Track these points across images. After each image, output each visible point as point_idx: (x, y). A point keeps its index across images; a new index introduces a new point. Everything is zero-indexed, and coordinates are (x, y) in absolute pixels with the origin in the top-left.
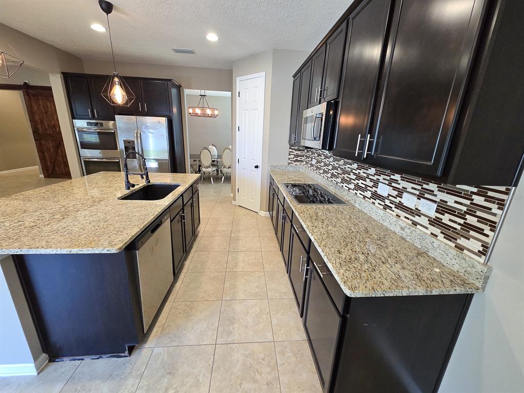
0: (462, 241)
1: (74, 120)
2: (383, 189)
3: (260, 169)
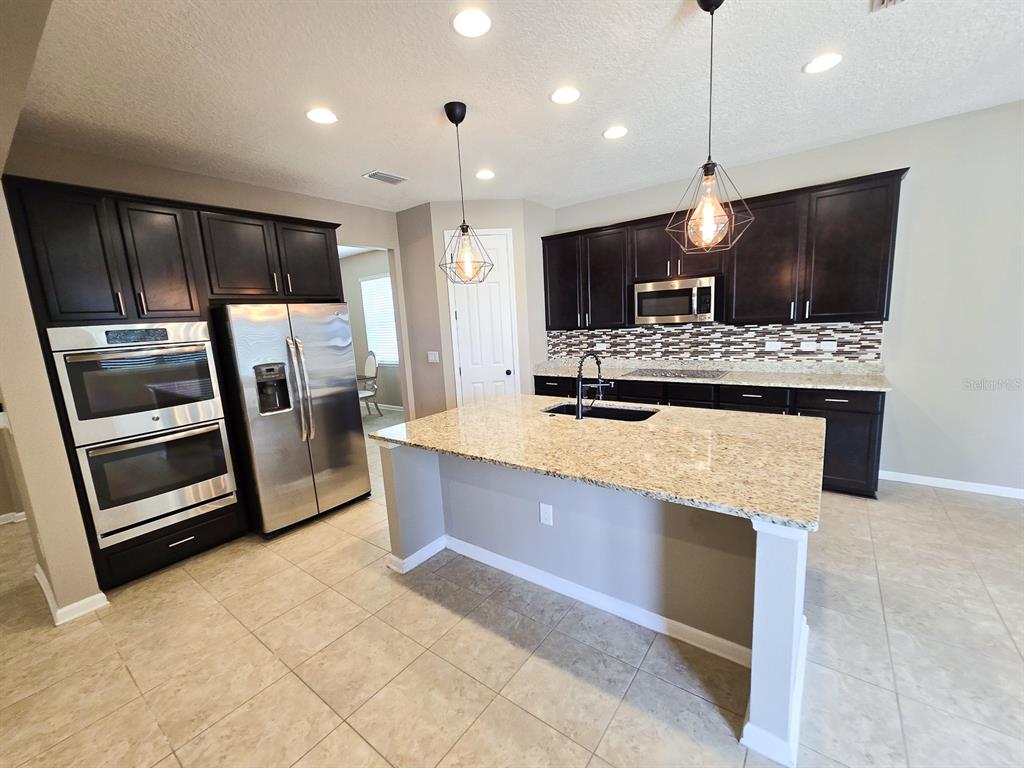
0: (862, 357)
1: (50, 331)
2: (772, 345)
3: (516, 375)
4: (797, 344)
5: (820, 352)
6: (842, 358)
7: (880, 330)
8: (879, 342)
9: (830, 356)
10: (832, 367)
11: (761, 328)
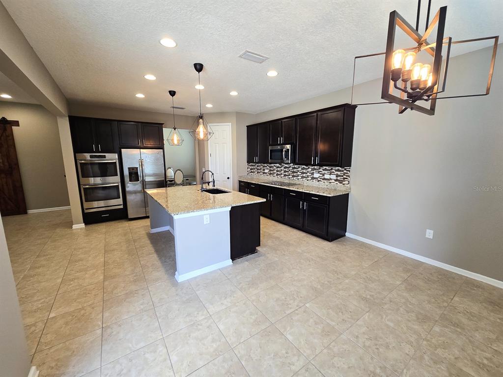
0: (344, 183)
1: (77, 154)
2: (316, 175)
3: (231, 179)
4: (323, 175)
5: (331, 179)
6: (337, 182)
7: (349, 171)
8: (349, 177)
9: (333, 181)
10: (334, 186)
11: (313, 167)
